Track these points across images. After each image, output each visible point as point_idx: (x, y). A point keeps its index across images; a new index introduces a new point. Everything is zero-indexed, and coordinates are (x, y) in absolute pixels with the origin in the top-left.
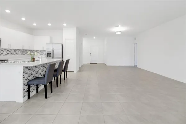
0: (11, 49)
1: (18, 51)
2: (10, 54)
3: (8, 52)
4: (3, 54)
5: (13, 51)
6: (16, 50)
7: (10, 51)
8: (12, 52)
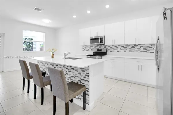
0: (127, 45)
1: (139, 46)
2: (126, 51)
3: (123, 48)
4: (117, 51)
5: (130, 47)
6: (135, 45)
7: (126, 47)
8: (128, 48)
